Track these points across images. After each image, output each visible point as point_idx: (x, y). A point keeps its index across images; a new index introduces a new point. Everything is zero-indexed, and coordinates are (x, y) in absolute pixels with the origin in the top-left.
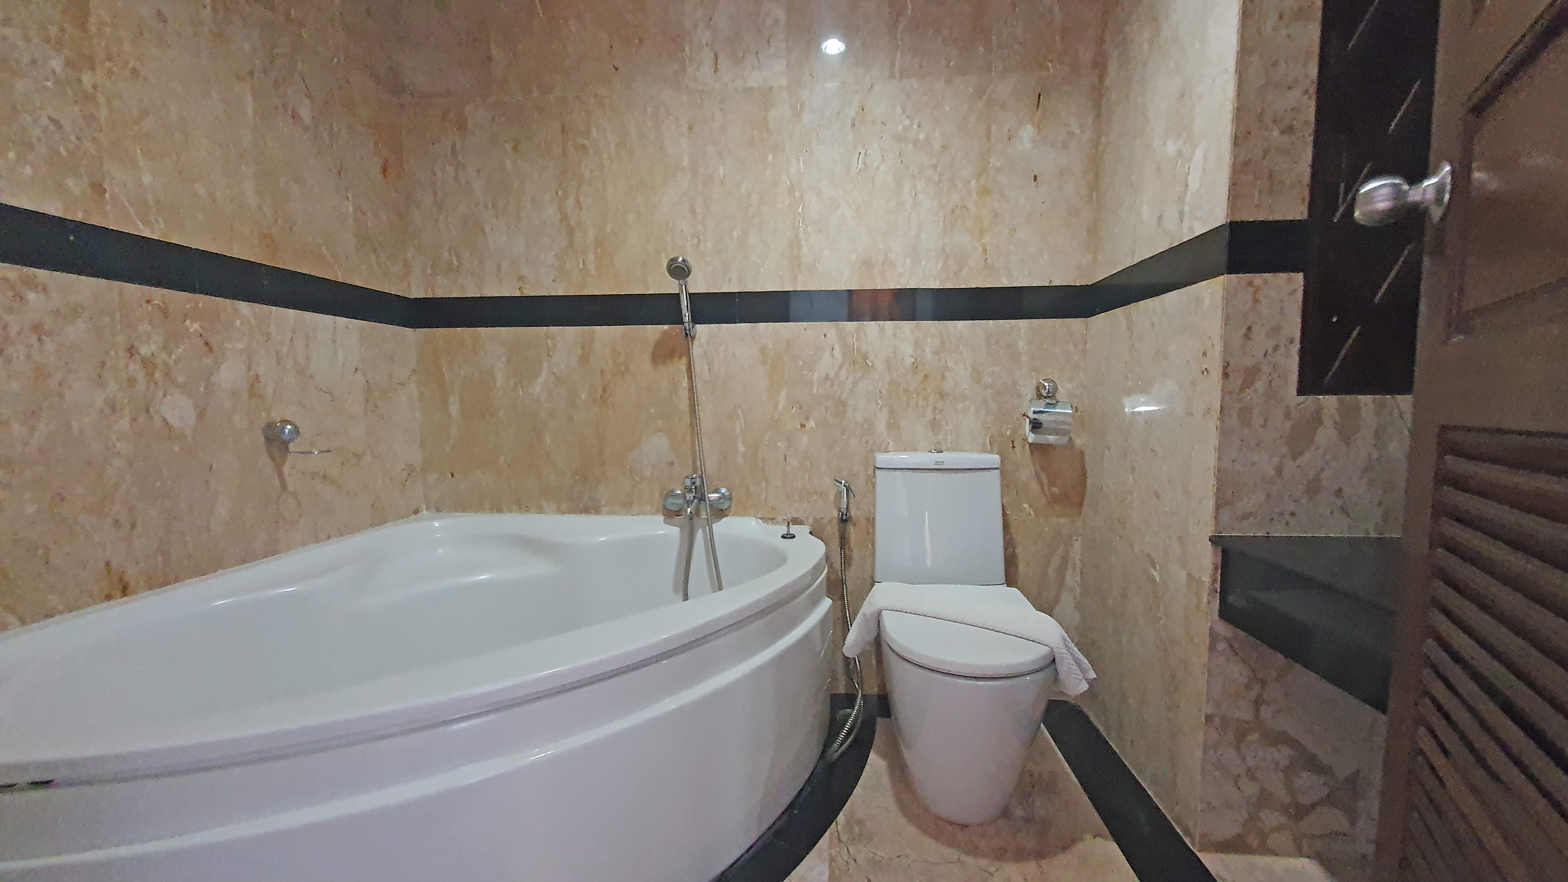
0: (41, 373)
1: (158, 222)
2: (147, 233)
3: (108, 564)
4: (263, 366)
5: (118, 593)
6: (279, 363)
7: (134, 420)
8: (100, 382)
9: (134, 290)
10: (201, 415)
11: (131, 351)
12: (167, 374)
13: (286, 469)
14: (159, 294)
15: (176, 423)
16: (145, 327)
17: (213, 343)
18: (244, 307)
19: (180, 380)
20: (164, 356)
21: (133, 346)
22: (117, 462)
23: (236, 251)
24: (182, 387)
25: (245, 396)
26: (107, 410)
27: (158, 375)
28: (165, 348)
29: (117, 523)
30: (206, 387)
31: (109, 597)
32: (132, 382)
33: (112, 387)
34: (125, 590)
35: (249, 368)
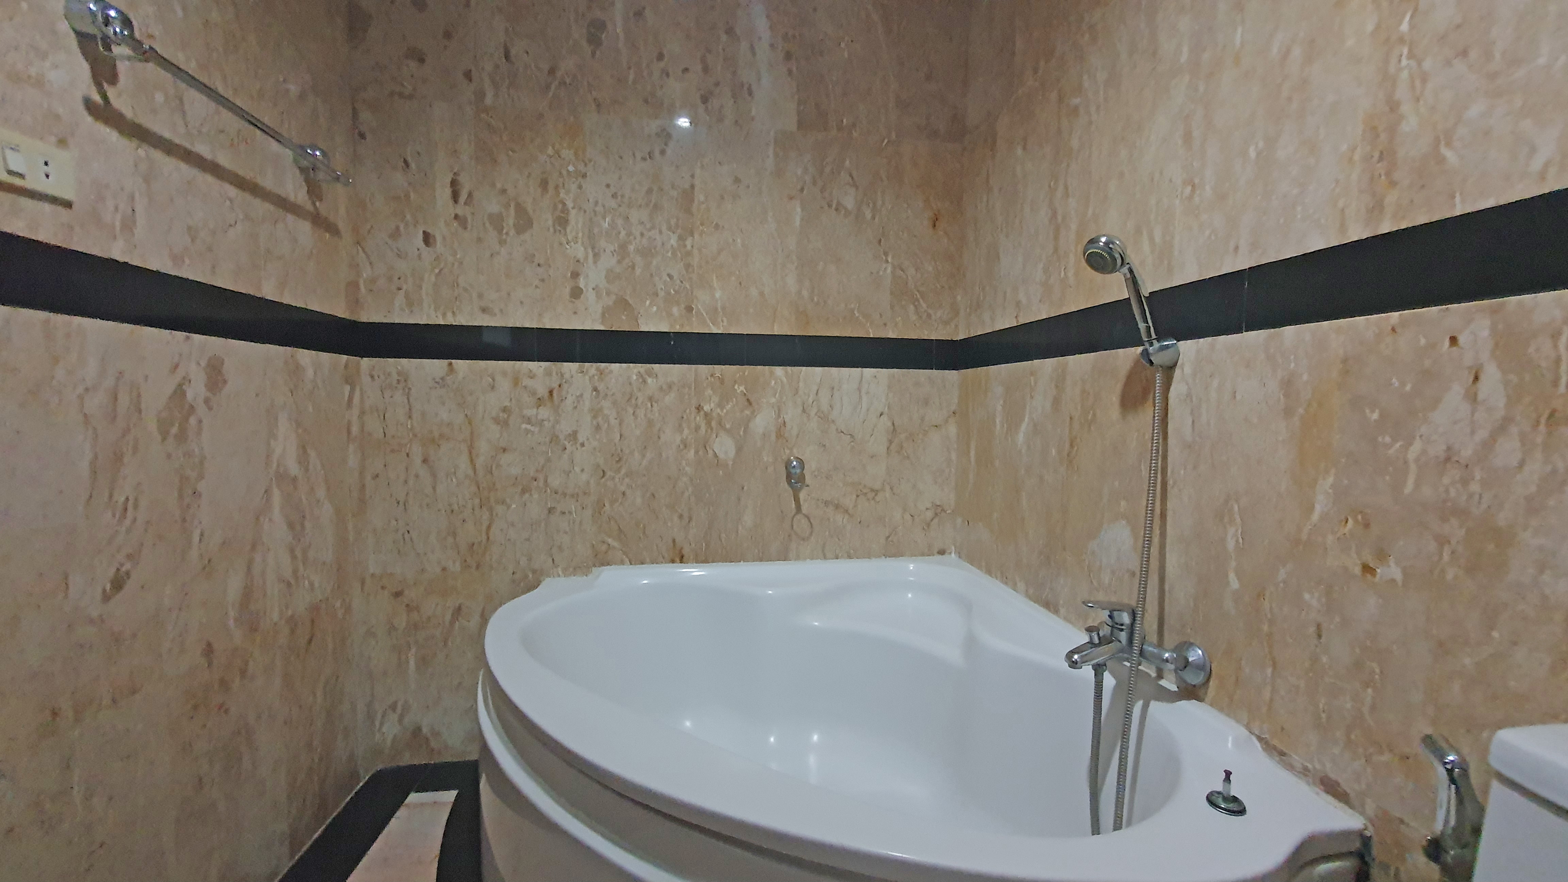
0: (650, 423)
1: (722, 321)
2: (715, 330)
3: (674, 541)
4: (791, 414)
5: (678, 560)
6: (804, 411)
7: (697, 452)
8: (680, 429)
9: (704, 369)
10: (739, 450)
11: (699, 408)
12: (720, 423)
13: (802, 495)
14: (718, 369)
15: (721, 456)
16: (709, 392)
17: (752, 400)
18: (779, 371)
19: (728, 426)
20: (719, 410)
21: (700, 405)
22: (685, 479)
23: (778, 330)
24: (728, 431)
25: (773, 437)
26: (682, 447)
27: (713, 424)
28: (720, 405)
29: (681, 517)
30: (745, 432)
31: (673, 561)
32: (697, 428)
33: (686, 431)
34: (682, 560)
35: (779, 416)
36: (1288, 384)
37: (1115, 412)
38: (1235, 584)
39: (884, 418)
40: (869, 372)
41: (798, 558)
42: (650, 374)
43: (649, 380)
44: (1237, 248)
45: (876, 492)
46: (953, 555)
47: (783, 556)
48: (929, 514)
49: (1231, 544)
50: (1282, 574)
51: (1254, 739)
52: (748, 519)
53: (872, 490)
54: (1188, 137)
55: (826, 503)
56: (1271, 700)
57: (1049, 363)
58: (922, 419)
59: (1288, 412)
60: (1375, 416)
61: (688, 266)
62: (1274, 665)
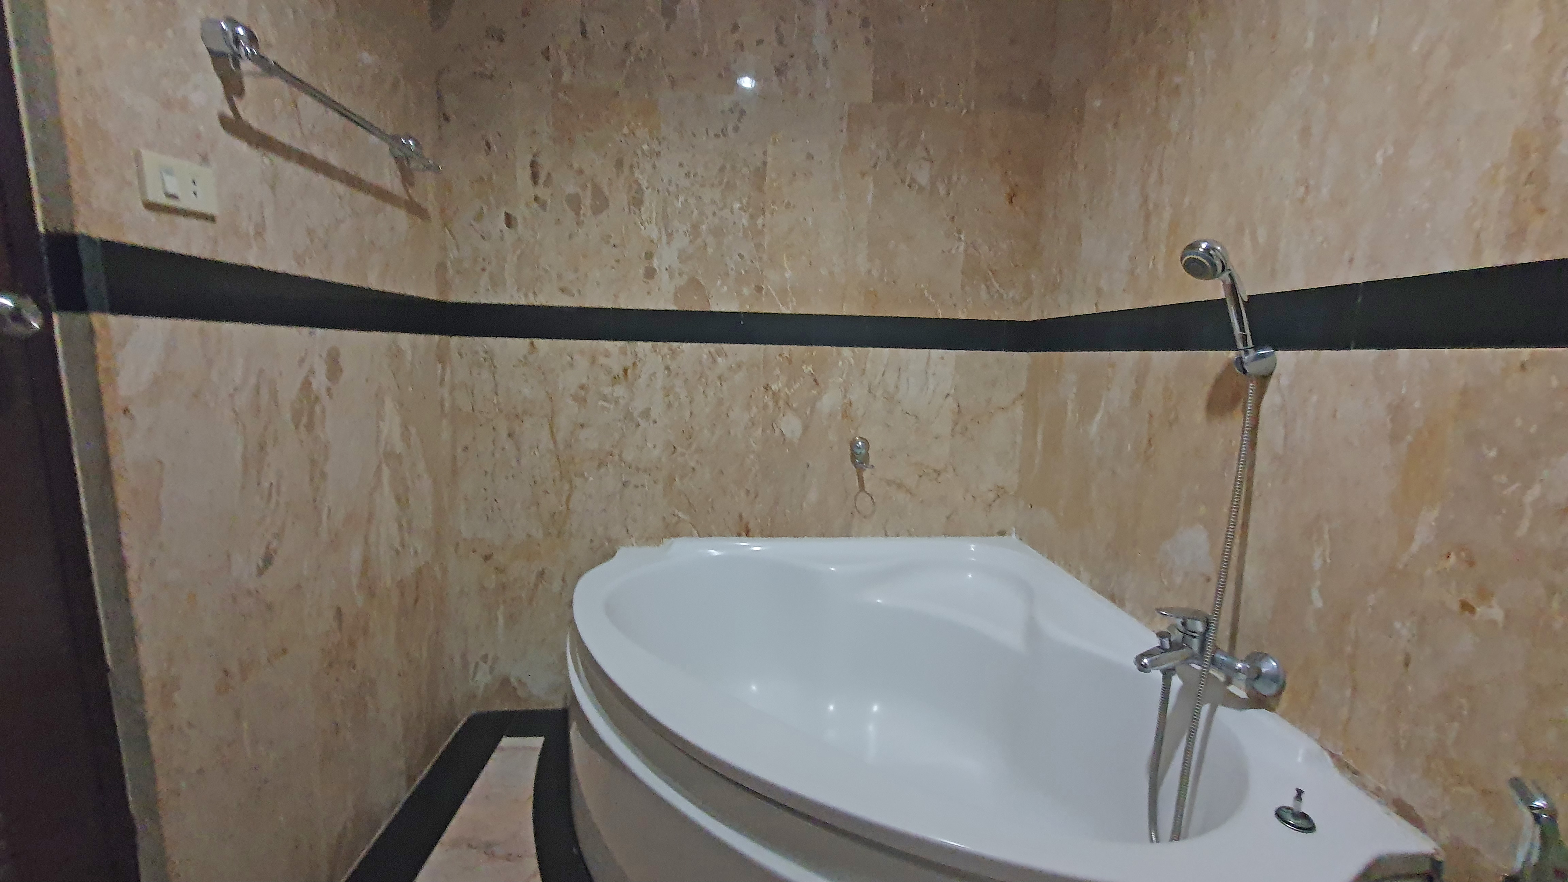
0: (720, 402)
1: (792, 302)
2: (784, 311)
3: (740, 516)
4: (858, 394)
5: (744, 534)
6: (870, 391)
7: (763, 431)
8: (748, 407)
9: (773, 349)
10: (806, 428)
11: (767, 388)
12: (787, 403)
13: (866, 474)
14: (786, 349)
15: (788, 435)
16: (777, 371)
17: (819, 381)
18: (846, 351)
19: (794, 405)
20: (786, 390)
21: (768, 385)
22: (752, 457)
23: (847, 310)
24: (795, 410)
25: (839, 417)
26: (750, 424)
27: (781, 403)
28: (788, 385)
29: (748, 492)
30: (812, 412)
31: (739, 535)
32: (765, 407)
33: (754, 410)
34: (748, 533)
35: (845, 396)
36: (1397, 410)
37: (1200, 416)
38: (1318, 602)
39: (950, 399)
40: (936, 353)
41: (859, 535)
42: (719, 353)
43: (719, 360)
44: (1351, 261)
45: (938, 473)
46: (1014, 536)
47: (846, 533)
48: (991, 495)
49: (1317, 564)
50: (1372, 599)
51: (1326, 754)
52: (813, 496)
53: (935, 471)
54: (1305, 132)
55: (889, 483)
56: (1349, 719)
57: (1131, 357)
58: (989, 401)
59: (1395, 438)
60: (1493, 454)
61: (759, 246)
62: (1355, 689)
